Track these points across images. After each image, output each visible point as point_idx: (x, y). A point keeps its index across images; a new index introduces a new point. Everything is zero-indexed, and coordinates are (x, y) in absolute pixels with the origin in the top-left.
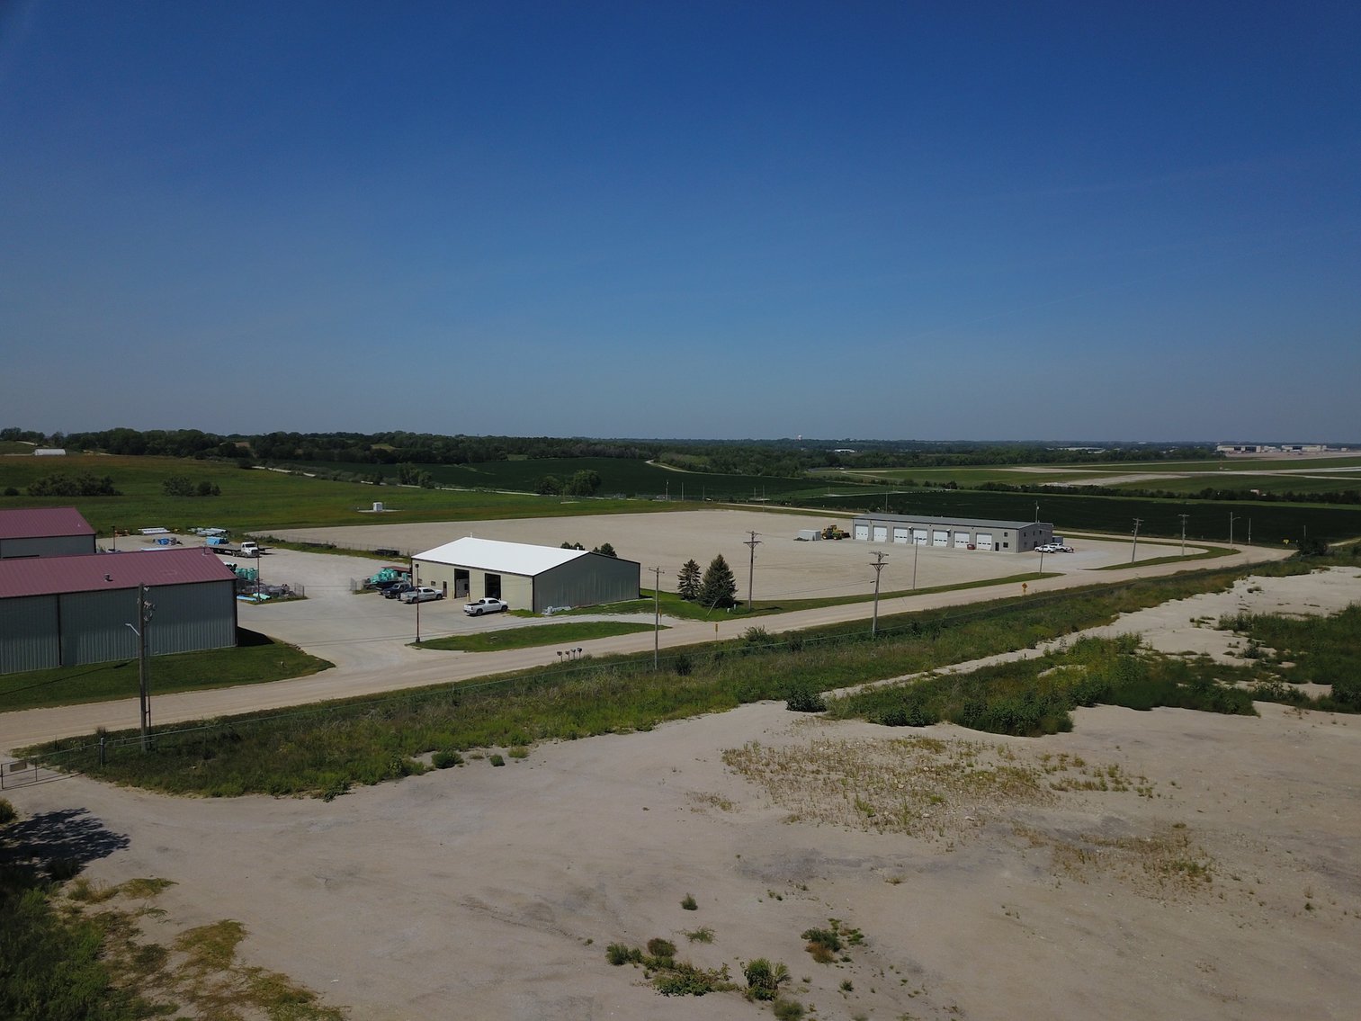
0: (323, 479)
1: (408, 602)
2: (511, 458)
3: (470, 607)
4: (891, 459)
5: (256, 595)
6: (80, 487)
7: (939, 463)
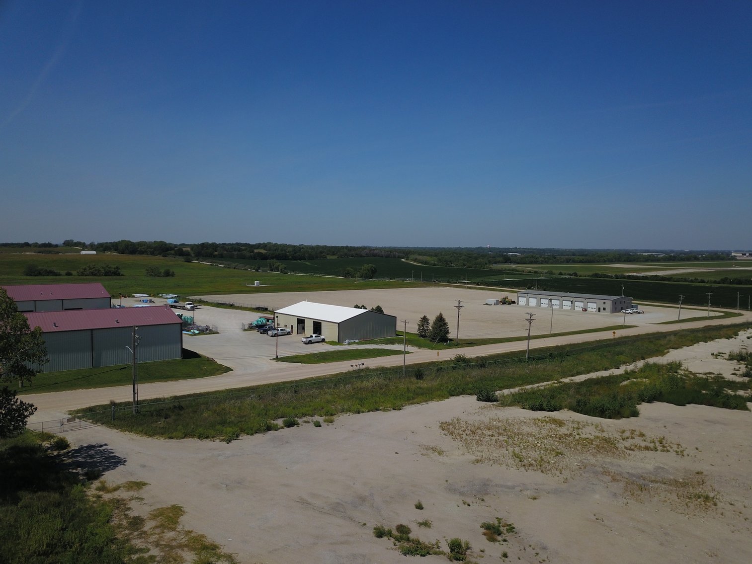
0: (228, 268)
1: (272, 336)
2: (329, 257)
3: (305, 339)
4: (540, 259)
5: (192, 331)
6: (103, 271)
7: (568, 261)
